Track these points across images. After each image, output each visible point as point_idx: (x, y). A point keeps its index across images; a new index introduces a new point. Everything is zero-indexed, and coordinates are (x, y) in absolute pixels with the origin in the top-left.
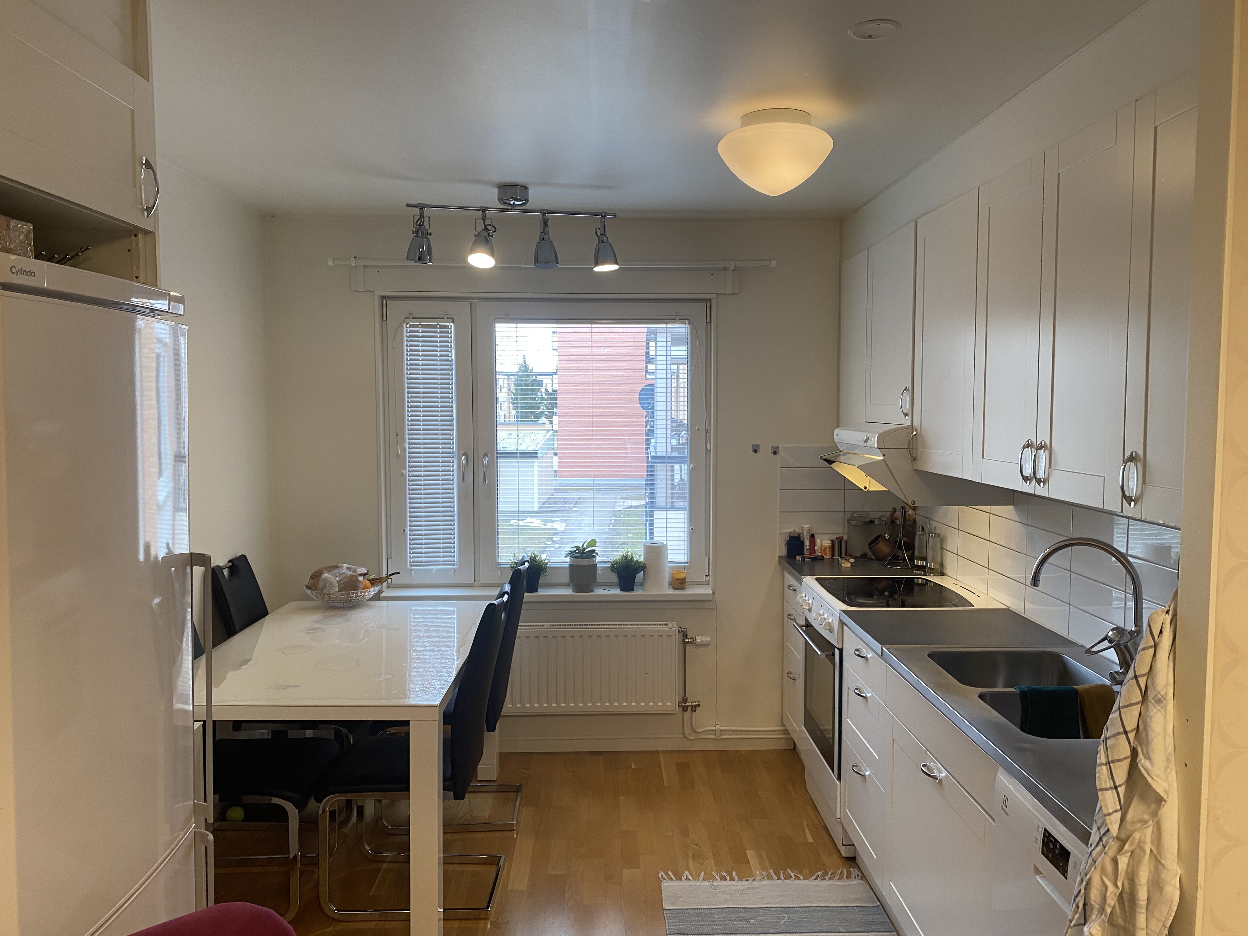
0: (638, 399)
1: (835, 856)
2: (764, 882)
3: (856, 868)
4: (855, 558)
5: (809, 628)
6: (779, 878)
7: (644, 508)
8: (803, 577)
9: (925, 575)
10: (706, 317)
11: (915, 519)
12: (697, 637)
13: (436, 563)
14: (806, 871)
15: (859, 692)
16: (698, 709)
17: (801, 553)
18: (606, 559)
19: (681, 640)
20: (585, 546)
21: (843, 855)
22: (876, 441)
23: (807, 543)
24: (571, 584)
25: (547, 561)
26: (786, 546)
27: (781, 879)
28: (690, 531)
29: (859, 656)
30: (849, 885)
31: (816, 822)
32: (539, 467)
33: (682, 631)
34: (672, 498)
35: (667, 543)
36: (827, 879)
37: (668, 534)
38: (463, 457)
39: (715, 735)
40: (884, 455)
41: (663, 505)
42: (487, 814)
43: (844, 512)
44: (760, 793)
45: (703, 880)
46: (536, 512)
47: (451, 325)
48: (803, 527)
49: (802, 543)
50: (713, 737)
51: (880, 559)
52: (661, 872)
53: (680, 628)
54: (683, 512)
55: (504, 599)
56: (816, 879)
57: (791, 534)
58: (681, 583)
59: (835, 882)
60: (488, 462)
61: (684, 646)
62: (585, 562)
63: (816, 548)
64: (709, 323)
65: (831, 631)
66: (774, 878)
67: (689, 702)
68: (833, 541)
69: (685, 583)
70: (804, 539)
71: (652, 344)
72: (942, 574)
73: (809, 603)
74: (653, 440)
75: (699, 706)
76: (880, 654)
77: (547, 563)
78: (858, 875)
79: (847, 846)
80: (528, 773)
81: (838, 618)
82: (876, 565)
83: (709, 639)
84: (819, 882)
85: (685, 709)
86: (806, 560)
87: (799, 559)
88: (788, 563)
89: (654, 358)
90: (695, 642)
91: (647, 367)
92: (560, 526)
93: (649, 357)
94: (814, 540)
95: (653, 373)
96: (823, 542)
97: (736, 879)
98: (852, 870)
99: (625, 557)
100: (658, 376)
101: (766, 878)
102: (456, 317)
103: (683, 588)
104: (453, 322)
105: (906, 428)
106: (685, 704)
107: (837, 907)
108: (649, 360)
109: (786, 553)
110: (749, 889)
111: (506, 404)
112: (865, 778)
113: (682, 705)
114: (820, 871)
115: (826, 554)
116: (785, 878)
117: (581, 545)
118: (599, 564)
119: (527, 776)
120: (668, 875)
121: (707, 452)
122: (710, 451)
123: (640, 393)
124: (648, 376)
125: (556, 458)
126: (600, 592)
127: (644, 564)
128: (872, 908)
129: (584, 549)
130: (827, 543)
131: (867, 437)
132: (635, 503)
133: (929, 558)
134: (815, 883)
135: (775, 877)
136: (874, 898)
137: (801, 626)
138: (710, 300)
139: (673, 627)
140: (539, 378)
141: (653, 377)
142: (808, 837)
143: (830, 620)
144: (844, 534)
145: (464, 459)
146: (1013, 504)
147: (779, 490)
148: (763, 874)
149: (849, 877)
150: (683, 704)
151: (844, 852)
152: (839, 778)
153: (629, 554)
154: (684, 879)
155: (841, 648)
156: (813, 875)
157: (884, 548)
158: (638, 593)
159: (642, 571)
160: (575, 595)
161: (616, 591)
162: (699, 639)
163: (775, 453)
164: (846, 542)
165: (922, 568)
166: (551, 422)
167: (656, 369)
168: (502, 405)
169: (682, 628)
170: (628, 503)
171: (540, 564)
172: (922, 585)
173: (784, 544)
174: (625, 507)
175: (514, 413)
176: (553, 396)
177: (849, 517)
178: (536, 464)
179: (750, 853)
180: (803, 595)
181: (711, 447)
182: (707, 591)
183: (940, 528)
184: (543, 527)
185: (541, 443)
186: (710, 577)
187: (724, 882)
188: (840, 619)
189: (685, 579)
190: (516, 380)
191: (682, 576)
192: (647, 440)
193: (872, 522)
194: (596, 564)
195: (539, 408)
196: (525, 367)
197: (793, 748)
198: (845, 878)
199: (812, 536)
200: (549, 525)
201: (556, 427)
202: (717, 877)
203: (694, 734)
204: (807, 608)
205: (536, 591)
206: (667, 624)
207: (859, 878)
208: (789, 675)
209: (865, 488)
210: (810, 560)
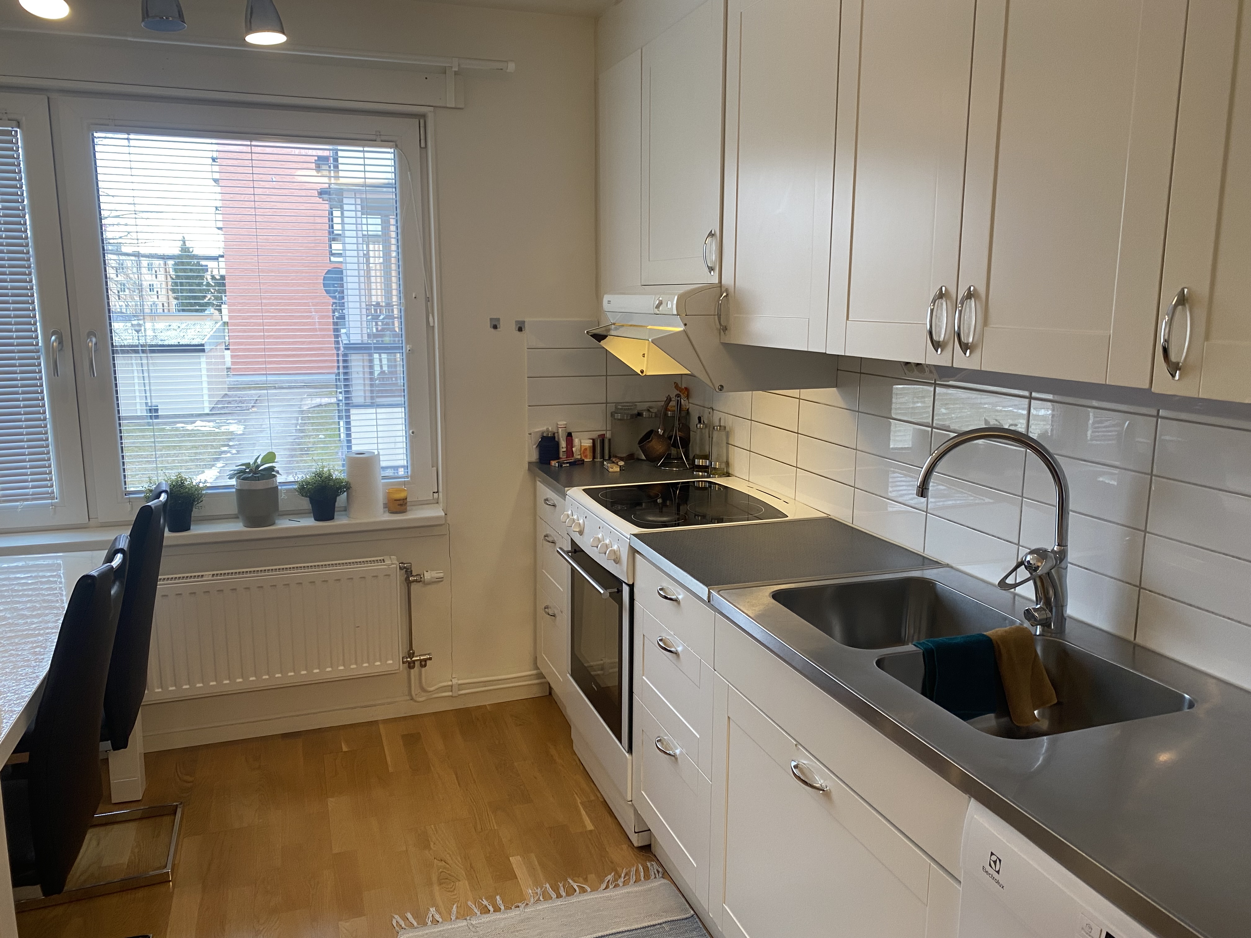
0: (322, 285)
1: (625, 847)
2: (540, 907)
3: (653, 861)
4: (622, 459)
5: (577, 553)
6: (559, 896)
7: (336, 406)
8: (566, 489)
9: (709, 477)
10: (420, 141)
11: (688, 409)
12: (425, 573)
13: (24, 498)
14: (591, 877)
15: (665, 644)
16: (428, 662)
17: (557, 457)
18: (291, 479)
19: (403, 578)
20: (259, 461)
21: (636, 844)
22: (675, 306)
23: (563, 444)
24: (240, 517)
25: (201, 485)
26: (538, 449)
27: (561, 896)
28: (410, 435)
29: (666, 598)
30: (650, 890)
31: (593, 798)
32: (207, 363)
33: (405, 568)
34: (372, 392)
35: (378, 452)
36: (621, 884)
37: (380, 440)
38: (53, 338)
39: (452, 691)
40: (685, 325)
41: (361, 400)
42: (125, 859)
43: (607, 403)
44: (516, 764)
45: (457, 918)
46: (208, 414)
47: (16, 132)
48: (557, 424)
49: (558, 444)
50: (450, 694)
51: (652, 459)
52: (396, 916)
53: (402, 563)
54: (399, 410)
55: (112, 564)
56: (607, 887)
57: (543, 433)
58: (401, 505)
59: (632, 889)
60: (96, 344)
61: (408, 586)
62: (260, 485)
63: (574, 449)
64: (424, 149)
65: (617, 561)
66: (552, 896)
67: (417, 656)
68: (594, 440)
69: (406, 503)
70: (559, 439)
71: (337, 213)
72: (728, 475)
73: (580, 524)
74: (343, 331)
75: (430, 659)
76: (706, 598)
77: (202, 489)
78: (658, 872)
79: (640, 833)
80: (191, 779)
81: (628, 545)
82: (646, 467)
83: (442, 574)
84: (612, 893)
85: (411, 665)
86: (564, 465)
87: (555, 464)
88: (540, 469)
89: (340, 235)
90: (422, 579)
91: (331, 247)
92: (236, 428)
93: (333, 232)
94: (572, 439)
95: (340, 255)
96: (582, 441)
97: (502, 908)
98: (648, 864)
99: (319, 475)
100: (348, 259)
101: (541, 898)
102: (24, 119)
103: (403, 511)
104: (19, 127)
105: (711, 286)
106: (411, 659)
107: (641, 928)
108: (333, 237)
109: (538, 457)
110: (522, 921)
111: (164, 292)
112: (676, 759)
113: (407, 661)
114: (610, 874)
115: (586, 457)
116: (568, 895)
117: (252, 462)
118: (281, 486)
119: (189, 785)
120: (406, 919)
121: (430, 328)
122: (433, 327)
123: (324, 277)
124: (333, 259)
125: (228, 353)
126: (284, 524)
127: (347, 483)
128: (686, 921)
129: (258, 466)
130: (588, 443)
131: (659, 300)
132: (325, 400)
133: (714, 456)
134: (607, 894)
135: (554, 895)
136: (686, 905)
137: (567, 553)
138: (424, 116)
139: (393, 564)
140: (203, 263)
141: (341, 259)
142: (586, 822)
143: (615, 547)
144: (606, 430)
145: (55, 340)
146: (836, 386)
147: (526, 378)
148: (537, 893)
149: (647, 877)
150: (409, 659)
151: (636, 840)
152: (630, 750)
153: (325, 469)
154: (429, 923)
155: (631, 583)
156: (602, 881)
157: (658, 447)
158: (340, 521)
159: (345, 491)
160: (249, 532)
161: (309, 522)
162: (428, 576)
163: (520, 329)
164: (610, 440)
165: (704, 468)
166: (220, 311)
167: (344, 250)
168: (159, 293)
169: (404, 564)
170: (318, 401)
171: (190, 492)
172: (704, 489)
173: (535, 446)
174: (313, 406)
175: (175, 302)
176: (221, 282)
177: (613, 409)
178: (203, 360)
179: (516, 861)
180: (570, 512)
181: (435, 321)
182: (436, 512)
183: (728, 421)
184: (217, 430)
185: (209, 336)
186: (441, 494)
187: (487, 915)
188: (630, 546)
189: (406, 499)
190: (176, 264)
191: (402, 495)
192: (336, 330)
193: (639, 414)
194: (277, 487)
195: (205, 297)
196: (185, 249)
197: (548, 694)
198: (642, 879)
199: (569, 435)
200: (223, 429)
201: (226, 319)
202: (476, 911)
203: (423, 694)
204: (578, 530)
205: (188, 529)
206: (383, 560)
207: (660, 875)
208: (546, 610)
209: (642, 372)
210: (568, 465)
